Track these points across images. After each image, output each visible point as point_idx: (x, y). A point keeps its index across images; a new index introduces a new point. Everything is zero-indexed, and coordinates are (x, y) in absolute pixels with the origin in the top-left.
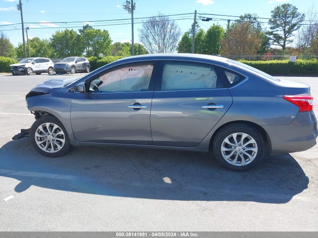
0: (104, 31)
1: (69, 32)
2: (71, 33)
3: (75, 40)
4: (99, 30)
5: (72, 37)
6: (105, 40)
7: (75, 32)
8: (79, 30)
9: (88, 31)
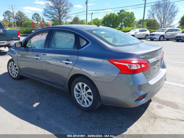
0: (131, 12)
1: (112, 15)
2: (113, 15)
3: (115, 19)
4: (128, 13)
5: (113, 17)
6: (131, 18)
7: (115, 14)
8: (117, 13)
9: (122, 13)
